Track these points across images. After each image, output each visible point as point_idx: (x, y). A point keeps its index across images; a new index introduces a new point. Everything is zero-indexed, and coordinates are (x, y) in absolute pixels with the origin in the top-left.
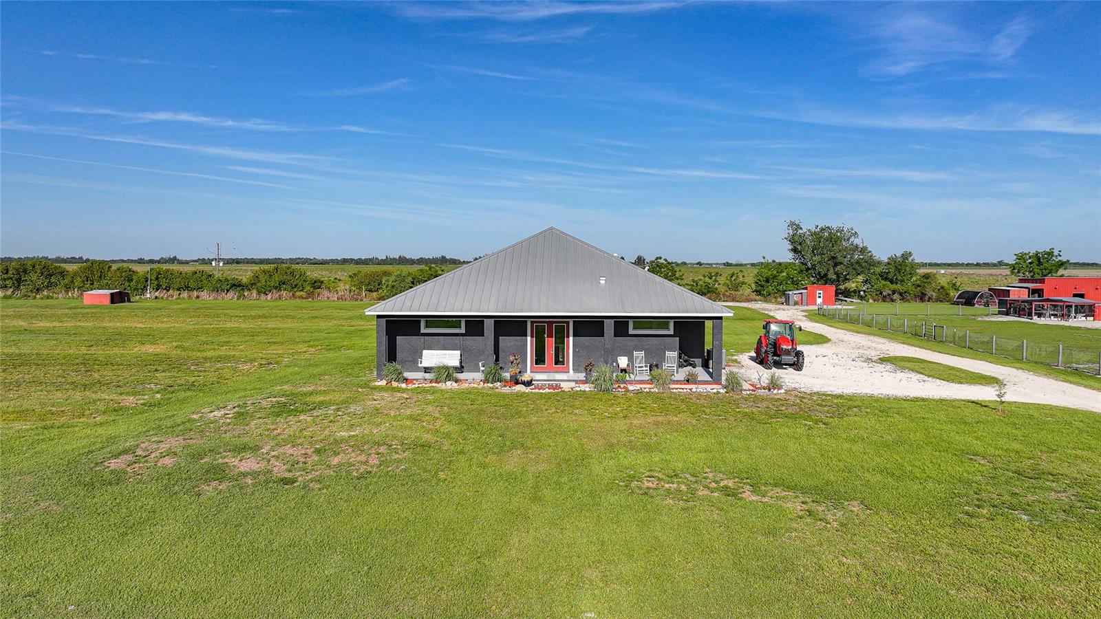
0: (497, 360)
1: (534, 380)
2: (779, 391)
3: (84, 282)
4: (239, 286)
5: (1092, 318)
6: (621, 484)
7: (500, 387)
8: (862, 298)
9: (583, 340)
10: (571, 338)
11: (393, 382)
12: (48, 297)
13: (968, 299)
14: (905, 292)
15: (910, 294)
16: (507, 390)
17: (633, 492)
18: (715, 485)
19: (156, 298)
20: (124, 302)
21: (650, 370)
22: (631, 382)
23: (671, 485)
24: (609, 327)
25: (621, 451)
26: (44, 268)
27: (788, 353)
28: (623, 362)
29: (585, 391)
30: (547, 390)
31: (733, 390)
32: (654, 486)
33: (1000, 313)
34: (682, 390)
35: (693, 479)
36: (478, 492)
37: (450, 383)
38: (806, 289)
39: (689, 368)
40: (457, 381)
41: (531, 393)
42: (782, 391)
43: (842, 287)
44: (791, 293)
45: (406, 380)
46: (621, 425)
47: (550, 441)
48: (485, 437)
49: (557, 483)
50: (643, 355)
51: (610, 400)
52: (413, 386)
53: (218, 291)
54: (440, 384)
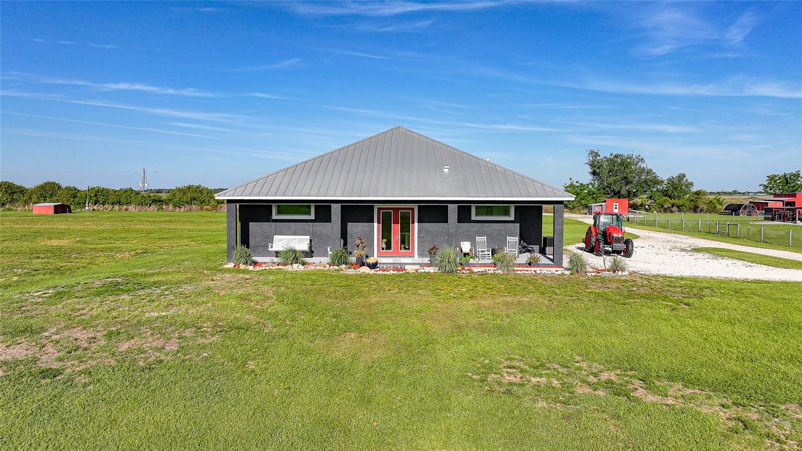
0: (345, 244)
1: (380, 264)
2: (624, 274)
3: (38, 198)
4: (160, 201)
6: (474, 377)
7: (344, 269)
8: (647, 210)
9: (428, 226)
10: (416, 224)
11: (241, 265)
12: (8, 210)
13: (734, 209)
14: (682, 206)
15: (685, 207)
16: (351, 271)
17: (491, 391)
18: (595, 380)
19: (94, 210)
20: (66, 212)
21: (493, 255)
22: (475, 265)
23: (539, 379)
24: (453, 211)
25: (470, 334)
26: (8, 188)
27: (618, 240)
28: (466, 246)
29: (429, 273)
30: (392, 272)
31: (577, 271)
32: (517, 380)
33: (766, 219)
34: (526, 272)
35: (565, 370)
36: (289, 388)
37: (297, 265)
38: (605, 202)
39: (528, 255)
40: (304, 264)
41: (376, 274)
42: (626, 273)
43: (631, 202)
44: (593, 205)
45: (255, 263)
46: (468, 305)
47: (389, 322)
48: (316, 318)
49: (394, 377)
50: (485, 240)
51: (454, 281)
52: (260, 269)
53: (142, 205)
54: (286, 266)
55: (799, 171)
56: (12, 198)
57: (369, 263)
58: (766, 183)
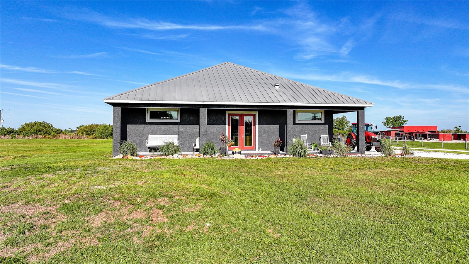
4: (13, 132)
5: (438, 140)
9: (266, 127)
10: (257, 126)
11: (128, 156)
14: (344, 134)
24: (290, 114)
37: (176, 155)
45: (138, 155)
52: (145, 159)
55: (401, 115)
58: (385, 121)
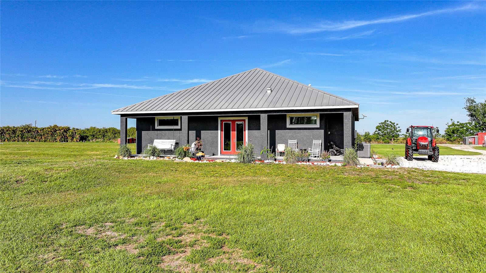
9: (256, 133)
10: (247, 131)
16: (178, 161)
28: (282, 148)
29: (231, 162)
30: (205, 161)
31: (349, 164)
38: (477, 134)
44: (467, 137)
50: (296, 142)
54: (146, 158)
56: (115, 136)
57: (197, 156)
